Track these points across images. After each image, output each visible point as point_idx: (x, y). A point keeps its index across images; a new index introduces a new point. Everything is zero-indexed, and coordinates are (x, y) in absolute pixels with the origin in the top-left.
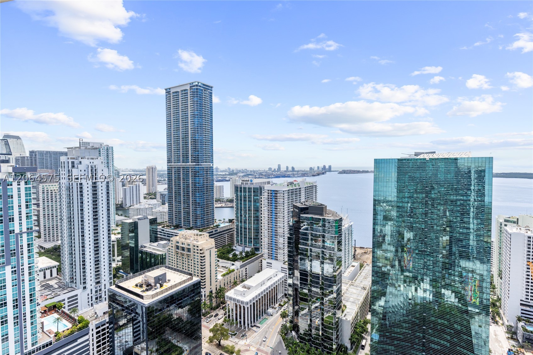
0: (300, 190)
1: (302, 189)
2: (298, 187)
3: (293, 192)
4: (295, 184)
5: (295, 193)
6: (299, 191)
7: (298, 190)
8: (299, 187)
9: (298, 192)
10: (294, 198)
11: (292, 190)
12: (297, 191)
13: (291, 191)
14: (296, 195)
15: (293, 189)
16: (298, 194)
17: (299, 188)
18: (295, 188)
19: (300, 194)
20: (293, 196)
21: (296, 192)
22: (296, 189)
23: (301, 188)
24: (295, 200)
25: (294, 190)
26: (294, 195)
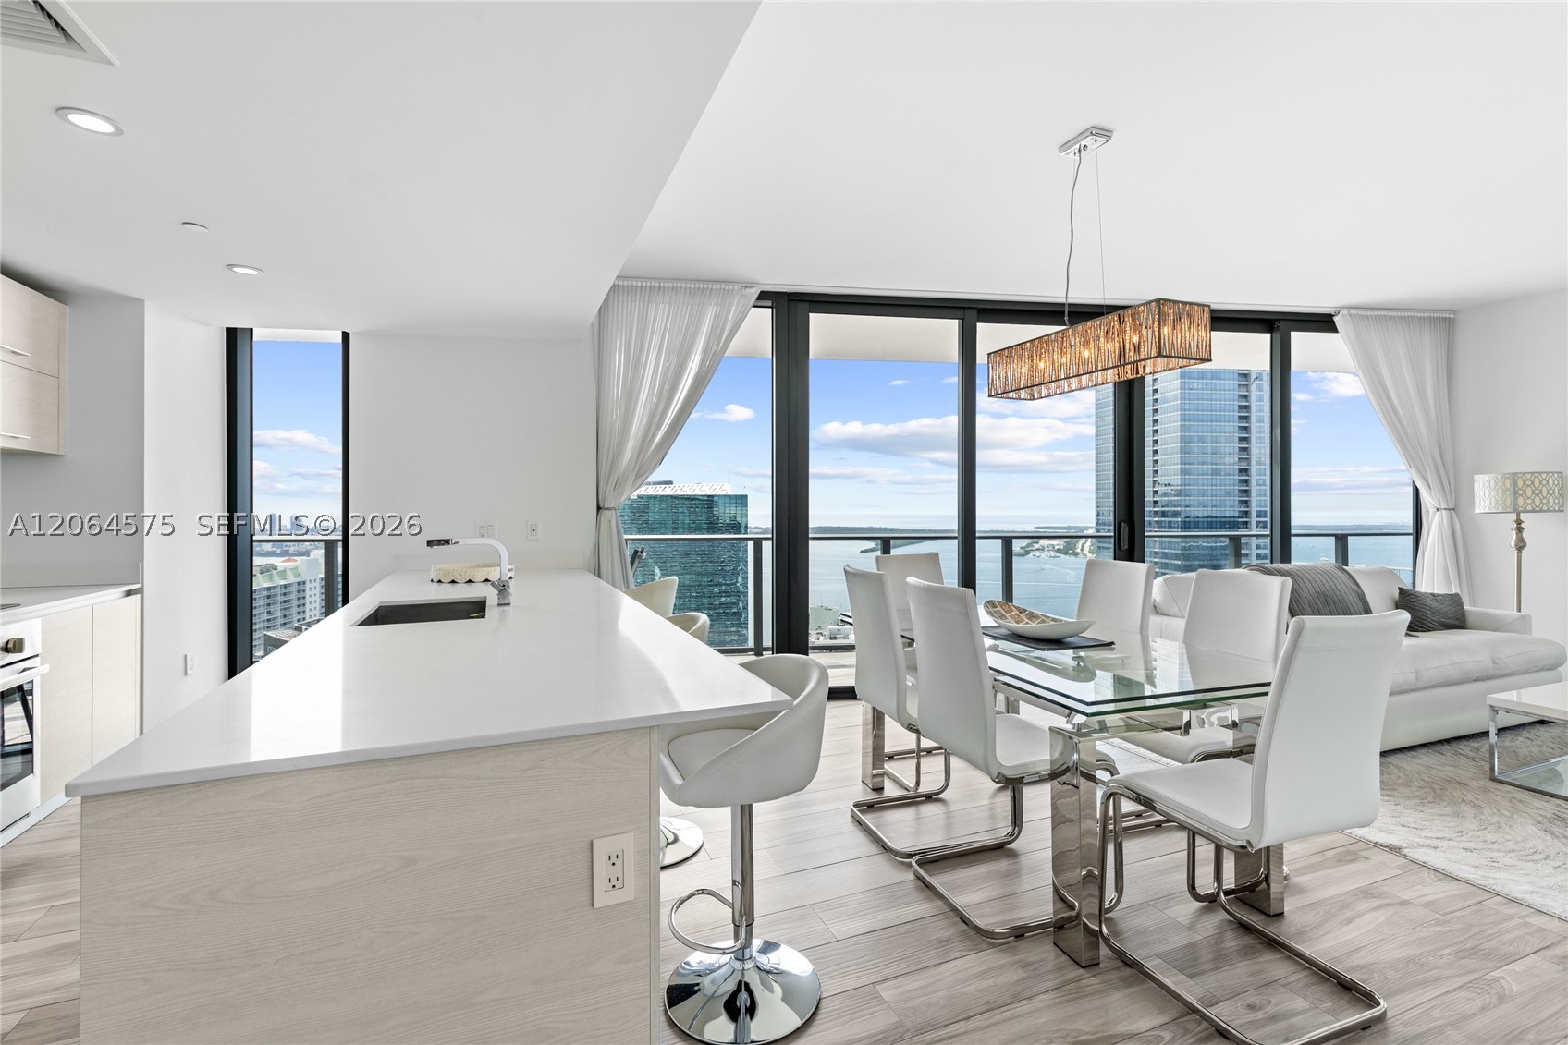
0: (301, 588)
1: (308, 585)
2: (292, 579)
3: (275, 595)
4: (280, 569)
5: (280, 598)
6: (299, 592)
7: (294, 589)
8: (299, 580)
9: (294, 596)
10: (279, 614)
11: (269, 589)
12: (290, 593)
13: (265, 593)
14: (286, 605)
15: (274, 588)
16: (295, 603)
17: (299, 584)
18: (282, 583)
19: (301, 602)
20: (272, 608)
21: (285, 594)
22: (285, 586)
23: (304, 583)
24: (280, 621)
25: (279, 591)
26: (279, 607)
